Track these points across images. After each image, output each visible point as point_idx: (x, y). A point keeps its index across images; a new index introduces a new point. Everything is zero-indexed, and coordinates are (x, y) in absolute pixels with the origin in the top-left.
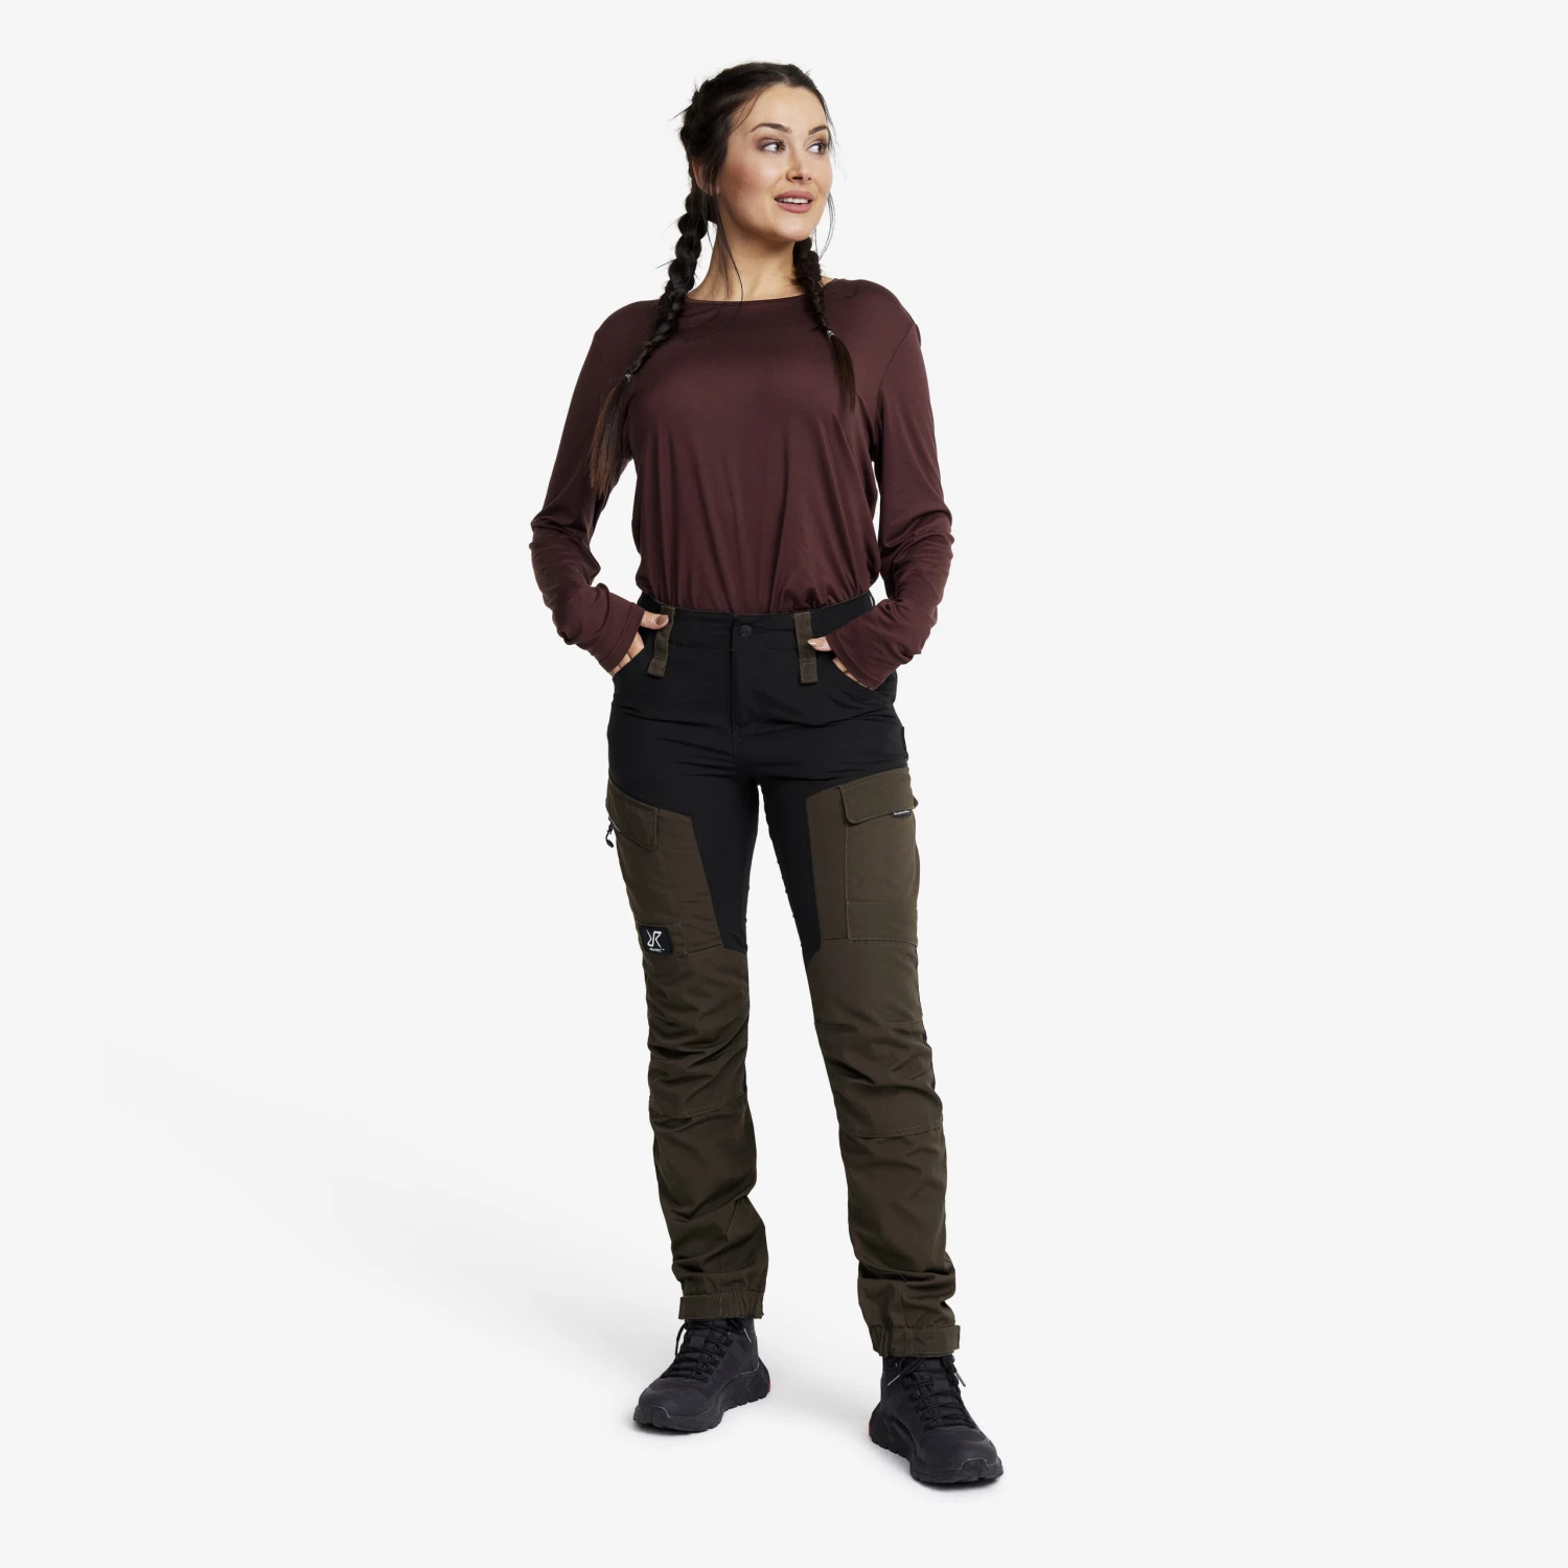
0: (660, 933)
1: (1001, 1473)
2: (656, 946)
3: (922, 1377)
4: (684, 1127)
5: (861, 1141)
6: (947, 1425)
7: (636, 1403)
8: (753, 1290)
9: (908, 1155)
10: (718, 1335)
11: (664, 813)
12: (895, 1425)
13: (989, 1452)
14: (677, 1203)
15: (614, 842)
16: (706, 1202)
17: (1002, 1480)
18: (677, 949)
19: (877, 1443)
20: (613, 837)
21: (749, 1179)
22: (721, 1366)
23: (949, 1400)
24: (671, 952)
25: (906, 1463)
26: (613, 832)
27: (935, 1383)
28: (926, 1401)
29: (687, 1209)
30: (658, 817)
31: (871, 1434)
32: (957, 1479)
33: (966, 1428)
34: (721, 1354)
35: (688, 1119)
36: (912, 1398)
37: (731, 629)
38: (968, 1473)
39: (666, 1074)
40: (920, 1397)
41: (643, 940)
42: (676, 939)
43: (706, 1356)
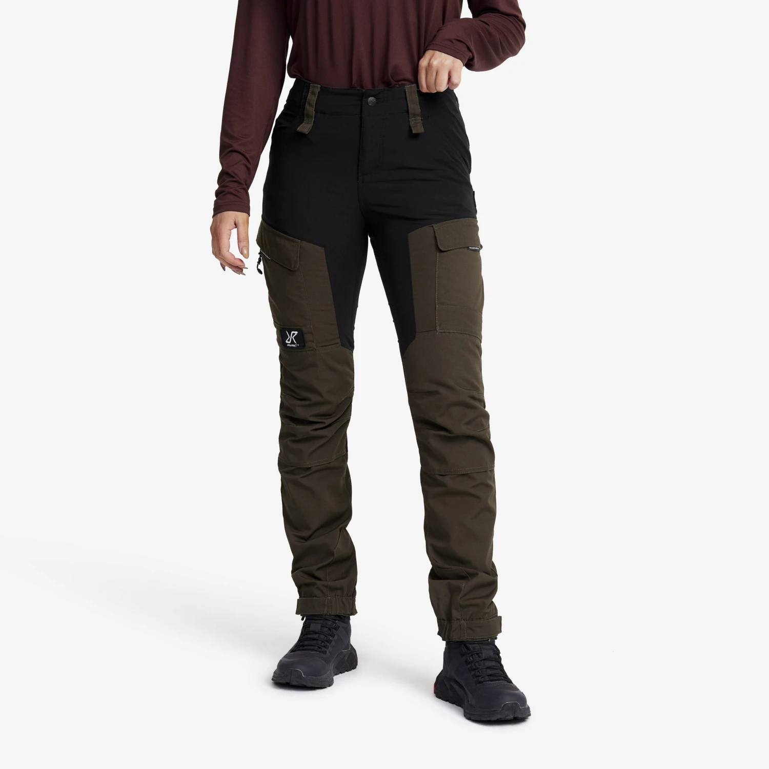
0: (296, 333)
1: (529, 715)
2: (292, 343)
3: (474, 648)
4: (307, 473)
5: (437, 476)
6: (491, 681)
7: (275, 667)
8: (350, 596)
9: (474, 487)
10: (329, 623)
11: (305, 244)
12: (452, 684)
13: (521, 699)
14: (297, 529)
15: (263, 270)
16: (318, 529)
17: (531, 719)
18: (308, 344)
19: (440, 698)
20: (261, 267)
21: (346, 514)
22: (333, 643)
23: (493, 664)
24: (304, 346)
25: (461, 710)
26: (262, 263)
27: (483, 652)
28: (477, 664)
29: (306, 534)
30: (301, 247)
31: (435, 692)
32: (498, 717)
33: (506, 683)
34: (333, 636)
35: (309, 468)
36: (467, 662)
37: (361, 101)
38: (506, 712)
39: (294, 435)
40: (472, 662)
41: (282, 339)
42: (308, 337)
43: (322, 637)
